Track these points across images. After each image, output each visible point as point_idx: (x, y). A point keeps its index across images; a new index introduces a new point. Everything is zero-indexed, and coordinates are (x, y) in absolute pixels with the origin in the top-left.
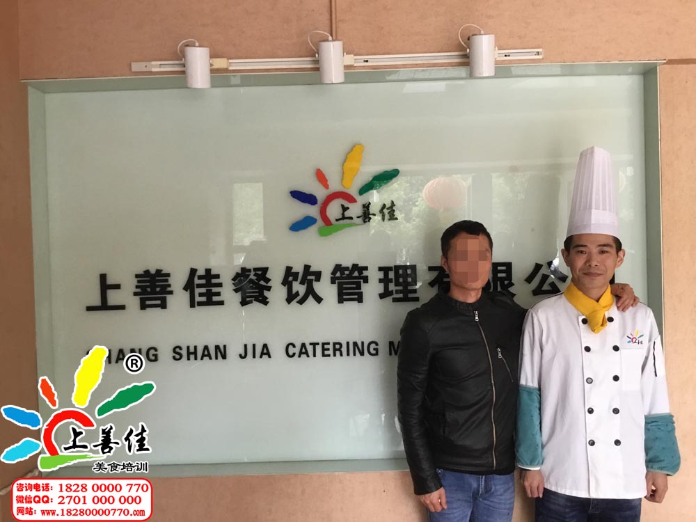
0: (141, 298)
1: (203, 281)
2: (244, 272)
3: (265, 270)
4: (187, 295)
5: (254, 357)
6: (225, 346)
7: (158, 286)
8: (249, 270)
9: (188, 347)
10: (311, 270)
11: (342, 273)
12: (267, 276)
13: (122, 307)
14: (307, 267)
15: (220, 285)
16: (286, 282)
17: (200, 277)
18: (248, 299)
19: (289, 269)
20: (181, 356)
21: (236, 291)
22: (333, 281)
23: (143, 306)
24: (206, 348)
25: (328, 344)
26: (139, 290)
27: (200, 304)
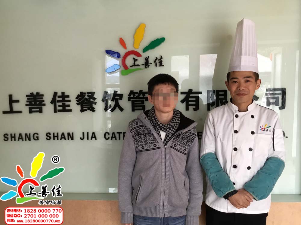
0: (29, 108)
1: (61, 99)
2: (82, 94)
3: (93, 93)
4: (53, 106)
5: (88, 139)
7: (38, 101)
8: (85, 93)
9: (54, 133)
10: (118, 93)
11: (134, 95)
12: (95, 96)
13: (20, 112)
14: (115, 92)
15: (69, 101)
16: (105, 100)
17: (59, 97)
18: (84, 109)
19: (105, 93)
20: (50, 138)
21: (78, 104)
22: (129, 99)
23: (31, 112)
24: (63, 134)
26: (28, 103)
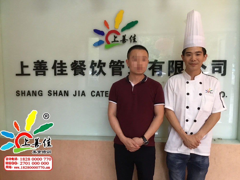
0: (36, 71)
2: (75, 62)
4: (53, 70)
5: (79, 96)
6: (68, 91)
9: (54, 91)
11: (114, 64)
13: (29, 75)
15: (66, 67)
18: (77, 73)
19: (93, 62)
20: (51, 94)
21: (72, 70)
22: (110, 67)
23: (37, 75)
24: (61, 91)
25: (107, 92)
26: (35, 68)
27: (58, 74)
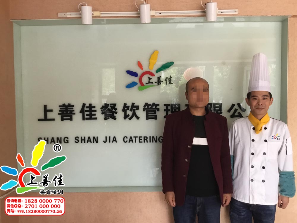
0: (61, 116)
1: (88, 109)
2: (106, 106)
3: (115, 105)
4: (81, 115)
5: (110, 142)
6: (97, 137)
7: (69, 111)
8: (108, 105)
9: (82, 137)
10: (135, 105)
11: (148, 107)
12: (116, 107)
13: (53, 120)
14: (133, 104)
15: (95, 111)
16: (124, 110)
17: (87, 107)
18: (107, 117)
19: (125, 104)
20: (78, 141)
21: (102, 113)
22: (144, 110)
23: (62, 119)
24: (89, 138)
25: (142, 137)
26: (60, 112)
27: (87, 119)
